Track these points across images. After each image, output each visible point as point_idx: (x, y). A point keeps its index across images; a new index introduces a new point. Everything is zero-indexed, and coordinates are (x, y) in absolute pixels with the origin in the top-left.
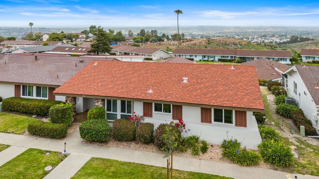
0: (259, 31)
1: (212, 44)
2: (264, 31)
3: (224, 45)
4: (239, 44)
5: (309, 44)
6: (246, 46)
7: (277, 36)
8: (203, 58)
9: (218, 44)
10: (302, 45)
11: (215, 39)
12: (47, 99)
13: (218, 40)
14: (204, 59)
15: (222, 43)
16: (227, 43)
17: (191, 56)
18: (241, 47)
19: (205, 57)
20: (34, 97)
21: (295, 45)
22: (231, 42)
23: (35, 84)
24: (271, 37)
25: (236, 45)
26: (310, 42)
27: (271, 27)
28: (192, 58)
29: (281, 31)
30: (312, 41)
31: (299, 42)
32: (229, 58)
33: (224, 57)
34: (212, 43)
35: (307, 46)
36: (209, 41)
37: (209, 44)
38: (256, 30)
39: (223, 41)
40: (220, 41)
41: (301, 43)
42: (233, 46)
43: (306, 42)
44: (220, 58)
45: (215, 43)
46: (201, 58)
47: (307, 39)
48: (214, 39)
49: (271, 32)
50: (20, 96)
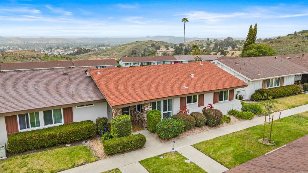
0: (42, 43)
1: (8, 58)
2: (47, 42)
3: (23, 59)
4: (38, 57)
5: (91, 55)
6: (45, 59)
7: (61, 48)
9: (16, 58)
10: (85, 56)
11: (10, 52)
12: (63, 123)
13: (13, 53)
15: (19, 57)
16: (25, 56)
18: (40, 60)
20: (42, 126)
21: (80, 57)
22: (29, 56)
23: (40, 109)
24: (56, 49)
25: (35, 58)
26: (91, 53)
27: (53, 39)
29: (62, 43)
30: (92, 52)
31: (83, 53)
34: (7, 56)
35: (90, 56)
36: (3, 55)
37: (5, 58)
38: (40, 42)
39: (20, 54)
40: (17, 54)
41: (85, 54)
42: (32, 59)
43: (89, 53)
45: (10, 56)
47: (88, 51)
48: (8, 52)
49: (54, 44)
50: (17, 130)
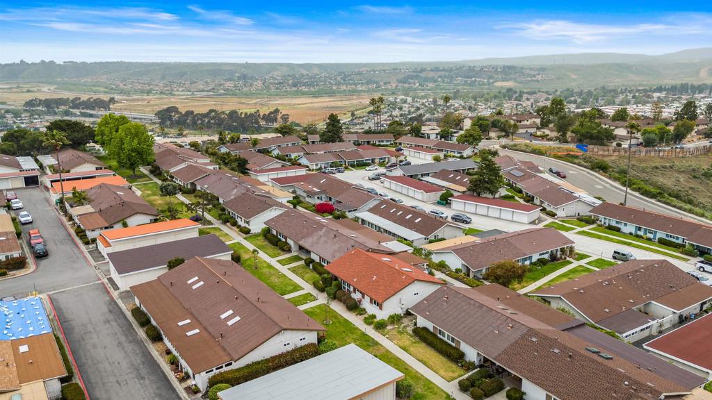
8: (636, 232)
14: (639, 233)
17: (617, 222)
19: (640, 229)
28: (617, 226)
32: (680, 241)
33: (671, 236)
44: (664, 237)
46: (633, 230)
